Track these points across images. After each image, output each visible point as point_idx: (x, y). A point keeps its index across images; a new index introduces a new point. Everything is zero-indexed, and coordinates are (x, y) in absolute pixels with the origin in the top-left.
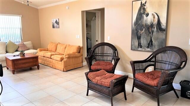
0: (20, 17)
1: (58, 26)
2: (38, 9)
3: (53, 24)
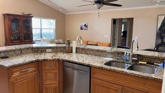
0: (55, 21)
1: (86, 28)
2: (65, 14)
3: (82, 27)
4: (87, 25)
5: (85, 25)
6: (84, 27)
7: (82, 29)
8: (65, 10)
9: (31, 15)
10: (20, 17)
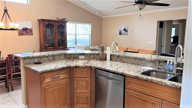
0: (90, 25)
1: (126, 33)
2: (102, 18)
3: (120, 31)
4: (127, 29)
5: (125, 30)
6: (123, 32)
7: (120, 34)
8: (102, 13)
9: (65, 20)
10: (55, 22)
